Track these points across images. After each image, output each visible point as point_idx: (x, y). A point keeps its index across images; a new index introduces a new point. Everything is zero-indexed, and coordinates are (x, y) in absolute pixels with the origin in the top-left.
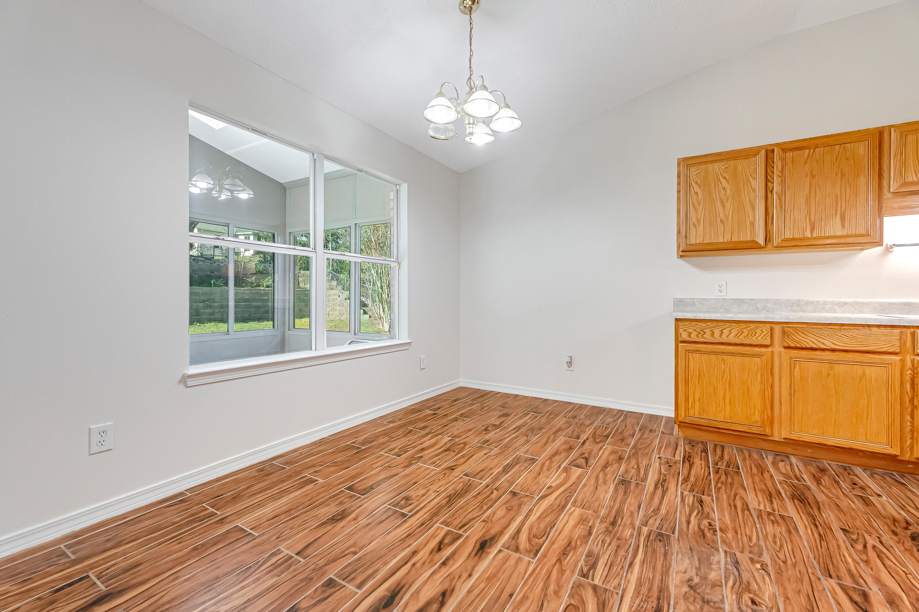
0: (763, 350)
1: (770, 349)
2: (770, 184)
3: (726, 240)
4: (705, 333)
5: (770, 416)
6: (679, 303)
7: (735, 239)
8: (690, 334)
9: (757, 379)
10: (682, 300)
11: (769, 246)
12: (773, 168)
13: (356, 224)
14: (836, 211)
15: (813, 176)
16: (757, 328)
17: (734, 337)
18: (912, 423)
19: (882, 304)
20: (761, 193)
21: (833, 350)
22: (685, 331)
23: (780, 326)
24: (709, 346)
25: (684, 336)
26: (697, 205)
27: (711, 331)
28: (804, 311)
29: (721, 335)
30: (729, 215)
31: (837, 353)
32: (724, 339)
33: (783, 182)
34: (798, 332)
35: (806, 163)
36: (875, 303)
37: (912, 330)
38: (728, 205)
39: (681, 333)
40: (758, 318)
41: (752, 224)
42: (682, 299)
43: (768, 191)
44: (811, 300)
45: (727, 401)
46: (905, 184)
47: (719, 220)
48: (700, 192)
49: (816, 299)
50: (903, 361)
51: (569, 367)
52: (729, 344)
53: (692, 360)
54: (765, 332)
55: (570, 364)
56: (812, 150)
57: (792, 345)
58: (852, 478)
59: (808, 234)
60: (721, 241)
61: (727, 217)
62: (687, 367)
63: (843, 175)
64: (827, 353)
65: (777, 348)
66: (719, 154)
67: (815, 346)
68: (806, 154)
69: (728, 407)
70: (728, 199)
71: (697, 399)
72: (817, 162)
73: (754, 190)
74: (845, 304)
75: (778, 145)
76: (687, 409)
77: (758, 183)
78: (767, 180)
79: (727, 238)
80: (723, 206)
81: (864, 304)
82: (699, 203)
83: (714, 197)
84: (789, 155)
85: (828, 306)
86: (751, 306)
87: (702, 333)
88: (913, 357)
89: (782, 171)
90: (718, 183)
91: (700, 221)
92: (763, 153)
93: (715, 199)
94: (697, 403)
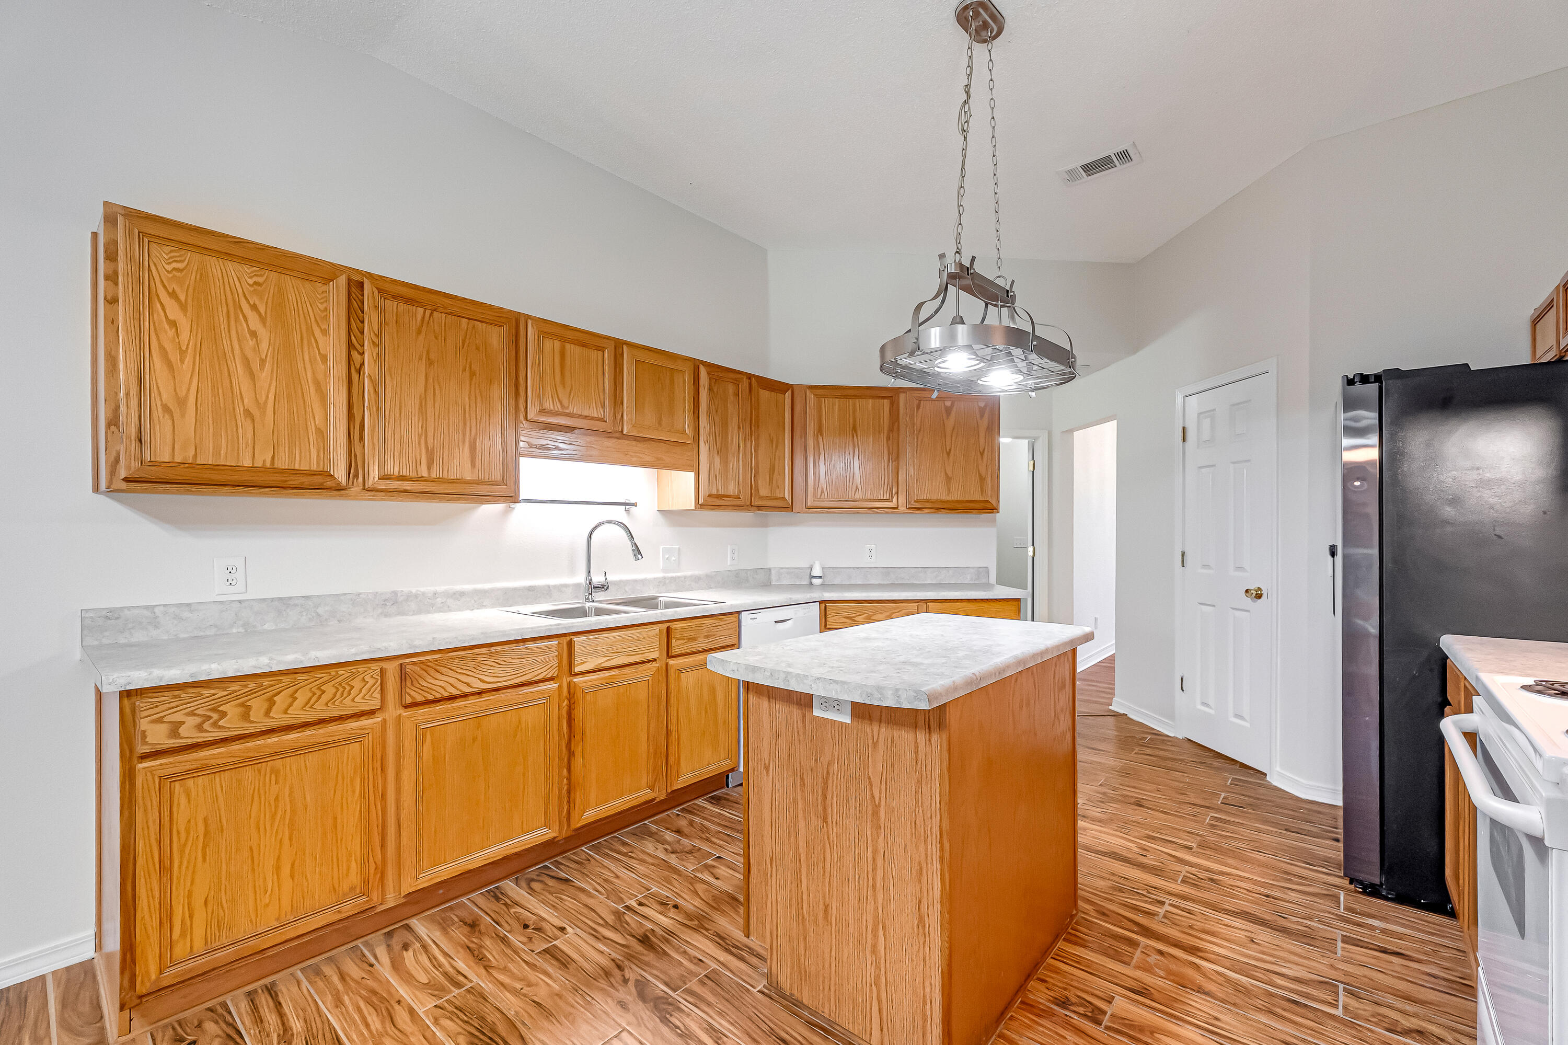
0: (365, 722)
1: (378, 719)
2: (355, 355)
3: (259, 464)
4: (223, 714)
5: (379, 863)
7: (283, 462)
8: (174, 731)
9: (354, 792)
10: (112, 615)
11: (356, 488)
12: (362, 322)
14: (464, 435)
15: (430, 363)
16: (353, 676)
17: (302, 709)
18: (569, 779)
19: (506, 591)
20: (337, 370)
21: (480, 693)
22: (160, 721)
23: (397, 663)
24: (236, 747)
26: (174, 357)
27: (242, 705)
29: (267, 713)
30: (266, 402)
31: (485, 697)
32: (278, 718)
33: (380, 358)
34: (429, 669)
35: (419, 332)
36: (498, 589)
37: (568, 638)
38: (264, 376)
39: (144, 731)
40: (356, 654)
41: (321, 434)
42: (111, 610)
43: (353, 370)
44: (414, 591)
45: (286, 870)
46: (542, 411)
47: (239, 410)
48: (184, 323)
49: (422, 589)
50: (560, 687)
52: (289, 728)
53: (183, 800)
54: (371, 682)
56: (428, 312)
57: (419, 698)
58: (515, 913)
59: (424, 473)
60: (247, 462)
61: (262, 408)
62: (166, 825)
63: (472, 374)
64: (472, 700)
65: (393, 711)
67: (455, 692)
68: (419, 318)
69: (287, 884)
70: (263, 362)
71: (198, 902)
72: (437, 338)
73: (324, 359)
74: (462, 594)
75: (370, 276)
76: (168, 946)
77: (333, 348)
78: (350, 346)
79: (263, 458)
80: (252, 376)
81: (484, 592)
82: (183, 353)
83: (227, 348)
84: (391, 305)
85: (439, 600)
86: (304, 614)
87: (215, 716)
88: (569, 679)
89: (379, 335)
90: (235, 315)
91: (182, 402)
92: (342, 280)
93: (229, 354)
94: (200, 917)
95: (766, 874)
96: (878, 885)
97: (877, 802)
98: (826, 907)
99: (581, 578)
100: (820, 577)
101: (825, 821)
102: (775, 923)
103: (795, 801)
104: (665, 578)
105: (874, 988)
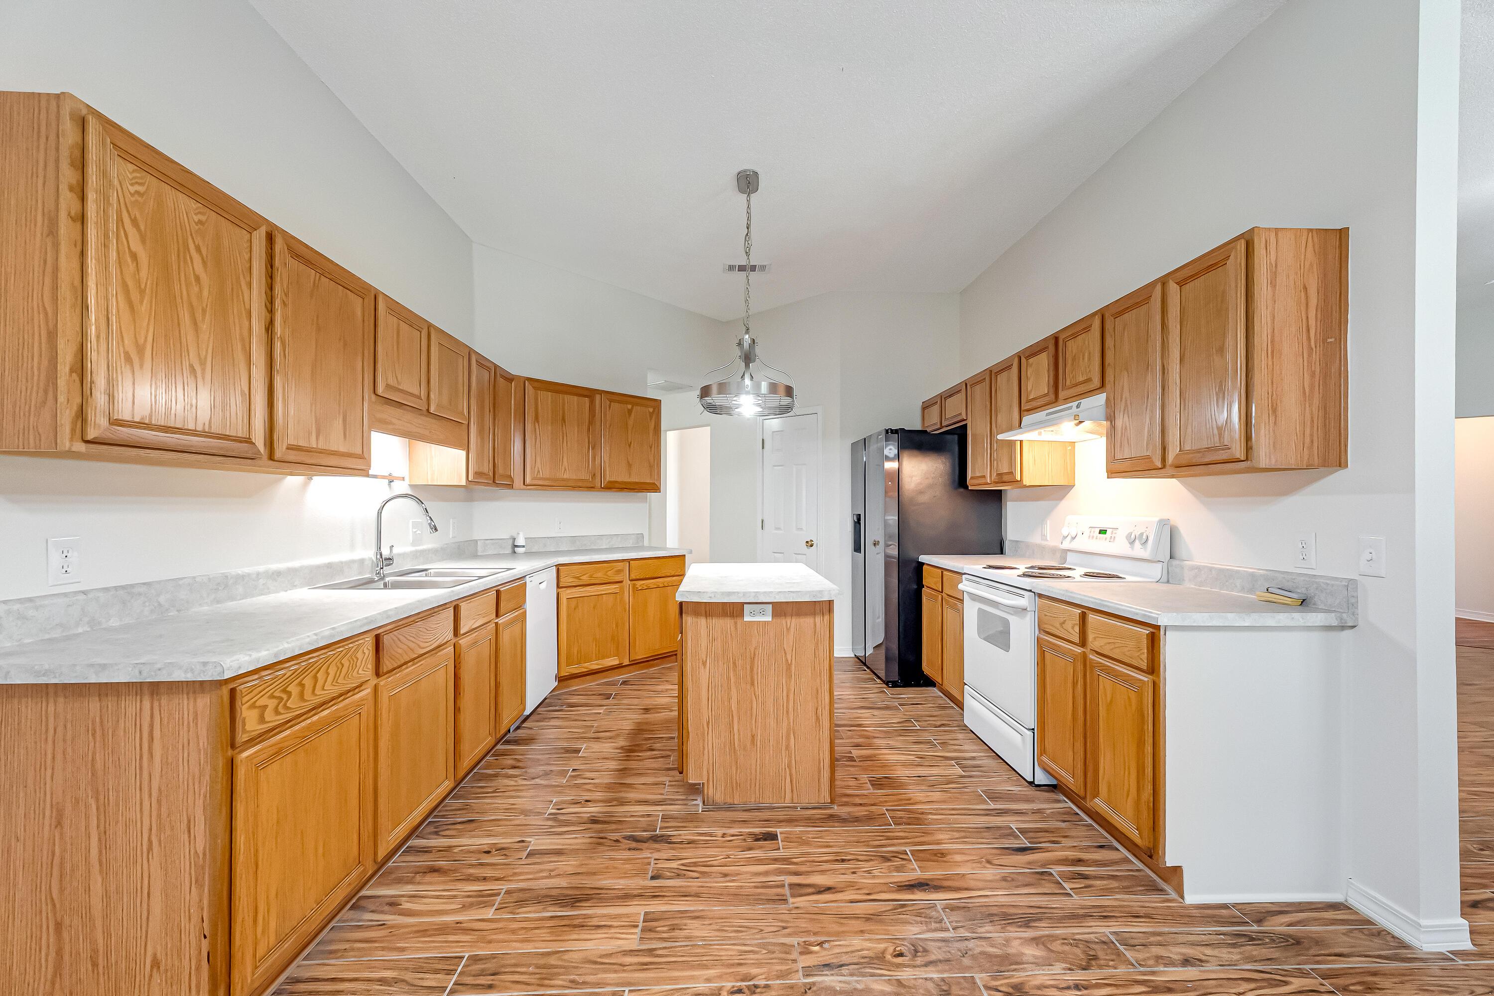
3: (199, 427)
8: (262, 716)
9: (356, 763)
11: (271, 459)
12: (272, 278)
14: (339, 407)
17: (331, 684)
19: (311, 569)
22: (253, 706)
23: (376, 634)
24: (293, 729)
25: (252, 725)
27: (300, 683)
29: (313, 690)
30: (206, 358)
32: (323, 694)
33: (286, 318)
35: (313, 297)
38: (202, 325)
39: (244, 719)
41: (245, 397)
46: (387, 386)
47: (185, 363)
48: (143, 256)
52: (323, 705)
53: (266, 789)
56: (317, 276)
59: (314, 444)
64: (413, 666)
67: (407, 659)
68: (312, 278)
69: (321, 862)
70: (203, 311)
71: (273, 895)
72: (322, 304)
73: (249, 315)
75: (279, 231)
79: (203, 419)
80: (195, 325)
82: (142, 292)
83: (178, 293)
84: (294, 264)
87: (285, 696)
89: (286, 295)
90: (185, 253)
92: (263, 230)
93: (179, 300)
94: (273, 910)
95: (704, 734)
96: (790, 710)
97: (790, 662)
98: (753, 736)
100: (524, 546)
101: (752, 684)
102: (711, 762)
103: (729, 679)
104: (417, 551)
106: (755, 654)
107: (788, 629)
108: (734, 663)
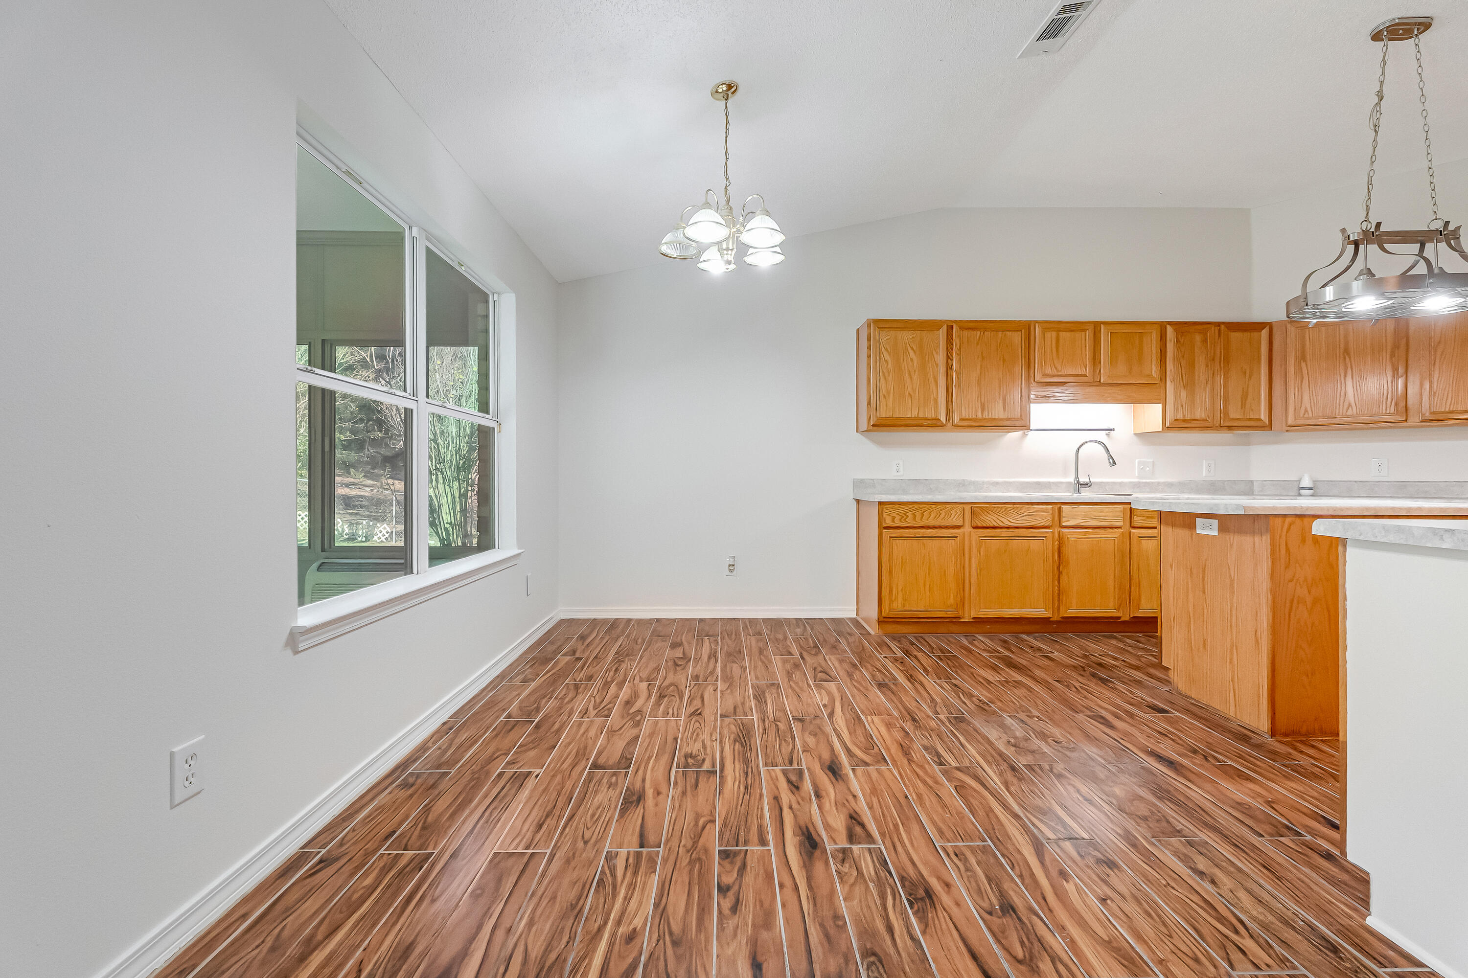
0: (956, 531)
1: (961, 530)
2: (949, 361)
3: (913, 416)
4: (907, 517)
5: (962, 597)
6: (858, 484)
7: (921, 415)
8: (893, 519)
9: (952, 561)
10: (862, 481)
11: (950, 425)
12: (953, 345)
13: (323, 341)
14: (1000, 394)
15: (983, 358)
16: (952, 509)
17: (933, 520)
18: (1059, 587)
19: (1023, 483)
20: (942, 369)
21: (1008, 528)
22: (889, 515)
23: (970, 506)
24: (911, 531)
25: (888, 522)
26: (886, 374)
27: (914, 514)
28: (968, 491)
29: (922, 519)
30: (916, 389)
31: (1011, 530)
32: (925, 522)
33: (960, 361)
34: (983, 511)
35: (978, 344)
36: (1018, 482)
37: (1059, 506)
38: (915, 377)
39: (885, 518)
40: (953, 499)
41: (936, 401)
42: (862, 480)
43: (949, 368)
44: (973, 480)
45: (927, 587)
46: (1045, 375)
47: (907, 394)
48: (890, 361)
49: (977, 479)
50: (1053, 533)
51: (731, 571)
52: (928, 527)
53: (896, 547)
54: (959, 513)
55: (732, 567)
56: (982, 332)
57: (980, 525)
58: (1026, 643)
59: (980, 416)
60: (909, 416)
61: (914, 391)
62: (891, 555)
63: (1004, 361)
64: (1004, 530)
65: (968, 529)
66: (906, 321)
67: (996, 525)
68: (978, 335)
69: (928, 593)
70: (915, 371)
71: (900, 589)
72: (986, 345)
73: (937, 365)
74: (997, 483)
75: (956, 321)
76: (891, 602)
77: (941, 358)
78: (948, 357)
79: (914, 414)
80: (911, 378)
81: (1010, 483)
82: (889, 373)
83: (903, 368)
84: (965, 333)
85: (985, 486)
86: (925, 487)
87: (905, 517)
88: (1059, 529)
89: (959, 350)
90: (906, 353)
91: (889, 393)
92: (945, 327)
93: (903, 370)
94: (900, 594)
95: (1171, 627)
97: (1233, 578)
98: (1204, 641)
99: (1071, 479)
100: (1311, 489)
102: (1176, 653)
103: (1187, 583)
104: (1139, 482)
105: (1231, 683)
106: (1205, 566)
107: (1231, 545)
108: (1191, 570)
